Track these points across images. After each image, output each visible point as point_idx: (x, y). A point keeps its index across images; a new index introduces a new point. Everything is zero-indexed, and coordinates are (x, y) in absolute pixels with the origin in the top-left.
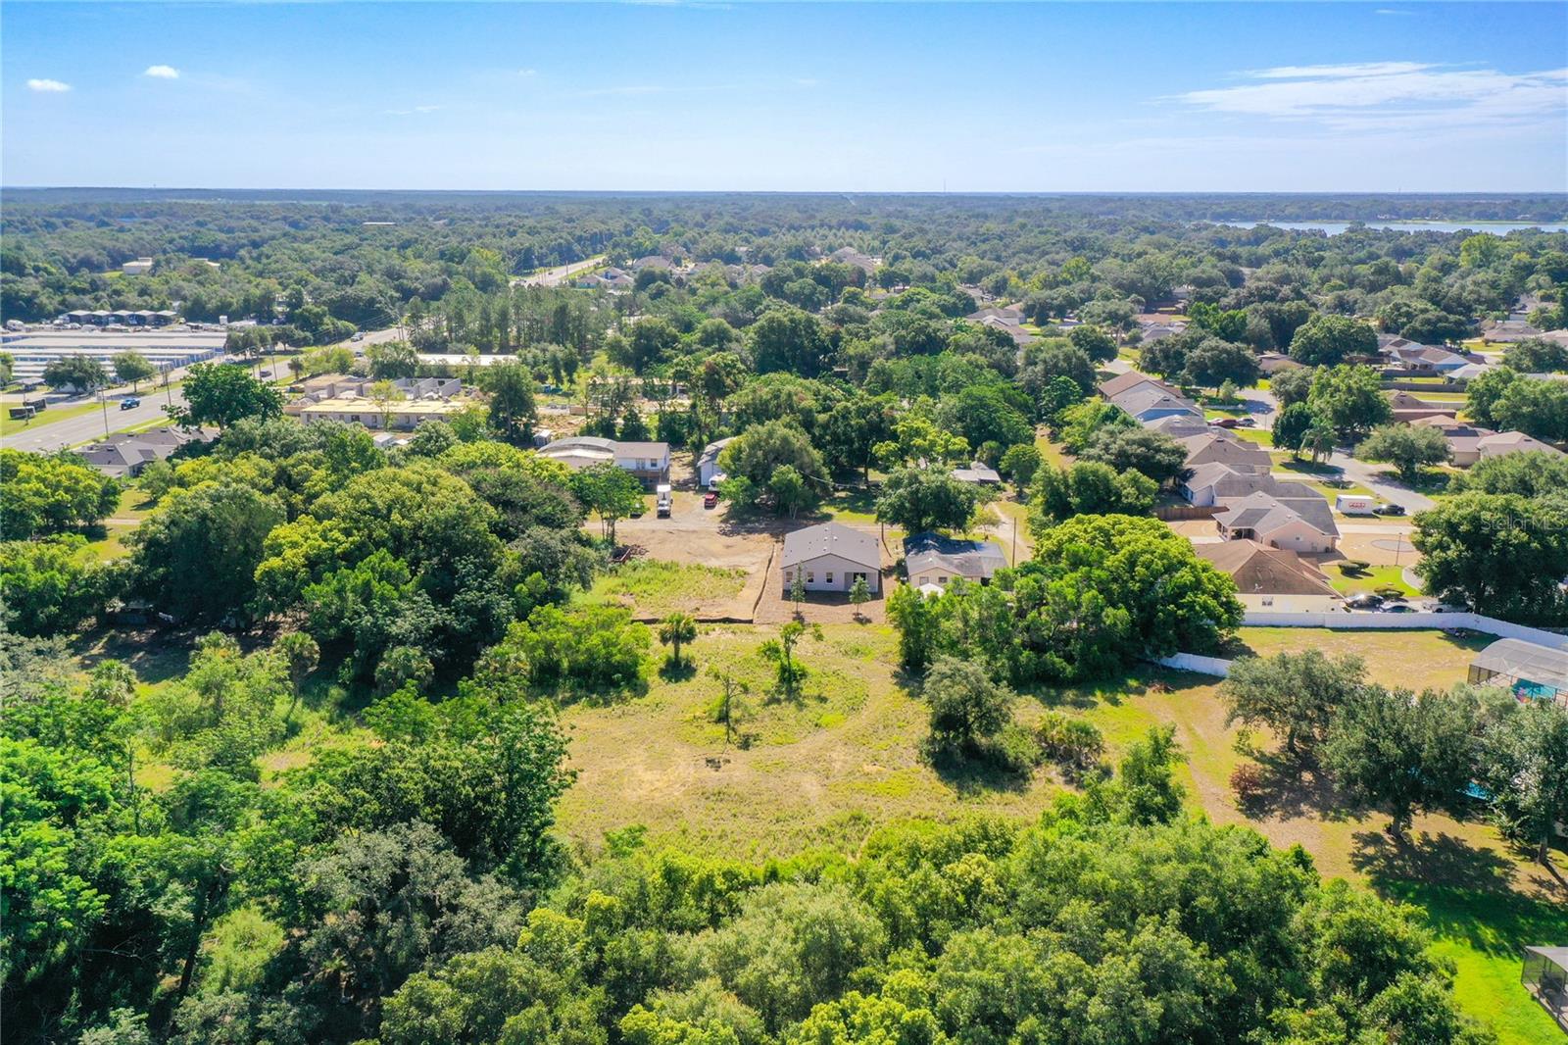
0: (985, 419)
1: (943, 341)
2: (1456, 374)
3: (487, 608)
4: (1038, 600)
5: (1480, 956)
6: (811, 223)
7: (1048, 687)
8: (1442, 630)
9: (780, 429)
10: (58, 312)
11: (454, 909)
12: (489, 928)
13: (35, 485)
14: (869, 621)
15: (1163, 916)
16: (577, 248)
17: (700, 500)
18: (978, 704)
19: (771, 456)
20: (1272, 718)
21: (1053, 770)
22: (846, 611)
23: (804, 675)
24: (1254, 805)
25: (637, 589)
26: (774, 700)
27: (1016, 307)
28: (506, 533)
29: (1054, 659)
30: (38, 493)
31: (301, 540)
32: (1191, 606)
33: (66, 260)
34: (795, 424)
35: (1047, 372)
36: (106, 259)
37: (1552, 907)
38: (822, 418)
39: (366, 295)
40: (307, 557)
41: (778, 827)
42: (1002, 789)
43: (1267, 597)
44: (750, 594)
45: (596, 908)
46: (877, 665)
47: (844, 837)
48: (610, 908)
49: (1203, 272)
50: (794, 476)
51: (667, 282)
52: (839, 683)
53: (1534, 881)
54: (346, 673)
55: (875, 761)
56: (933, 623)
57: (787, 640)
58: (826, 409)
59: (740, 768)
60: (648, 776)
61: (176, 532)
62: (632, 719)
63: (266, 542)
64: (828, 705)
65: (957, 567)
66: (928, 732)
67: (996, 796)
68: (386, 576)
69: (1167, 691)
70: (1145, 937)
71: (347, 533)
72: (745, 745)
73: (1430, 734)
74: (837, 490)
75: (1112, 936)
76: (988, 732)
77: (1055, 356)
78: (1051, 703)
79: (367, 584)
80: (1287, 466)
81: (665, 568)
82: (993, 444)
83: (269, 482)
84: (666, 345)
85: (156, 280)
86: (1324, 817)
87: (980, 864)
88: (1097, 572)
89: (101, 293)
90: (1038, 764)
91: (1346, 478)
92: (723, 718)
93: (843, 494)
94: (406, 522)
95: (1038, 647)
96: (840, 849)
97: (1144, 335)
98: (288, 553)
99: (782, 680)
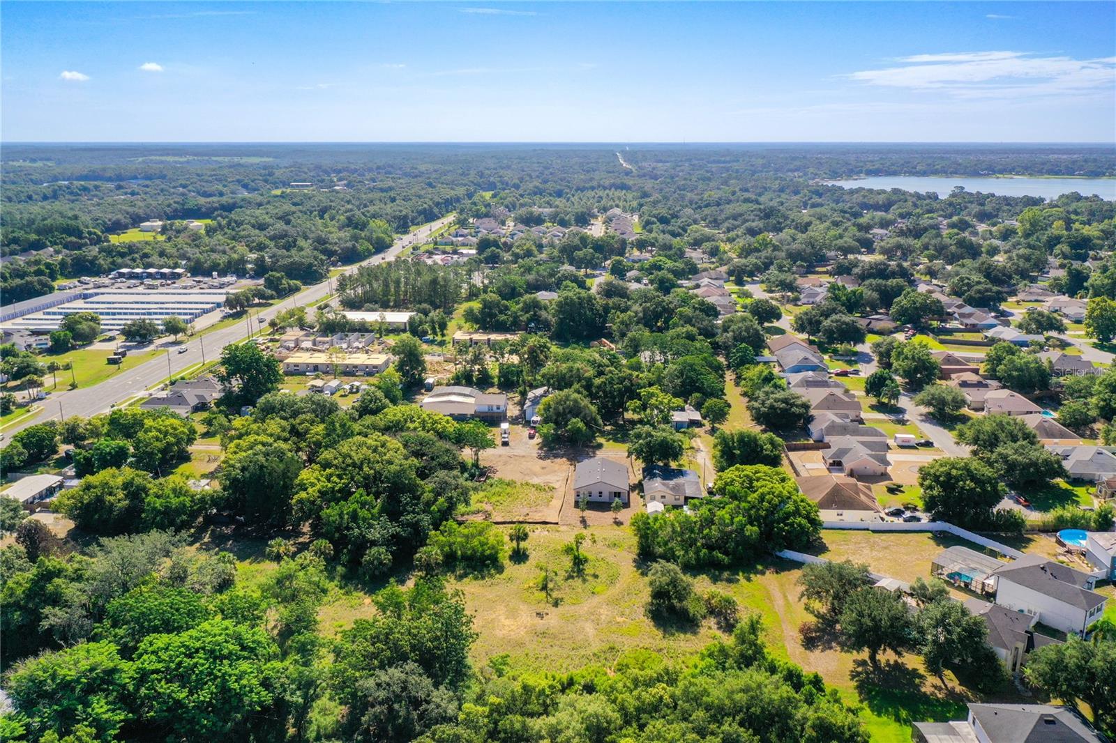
0: (695, 377)
1: (673, 310)
2: (990, 333)
3: (417, 522)
4: (709, 522)
5: (897, 724)
6: (591, 184)
7: (715, 569)
8: (931, 532)
9: (573, 394)
10: (111, 270)
11: (428, 702)
12: (445, 712)
13: (154, 433)
14: (622, 524)
15: (734, 718)
16: (436, 210)
17: (526, 432)
18: (675, 586)
19: (567, 411)
20: (820, 597)
21: (712, 621)
22: (609, 516)
23: (586, 561)
24: (810, 642)
25: (494, 499)
26: (571, 577)
27: (724, 269)
28: (423, 474)
29: (719, 555)
30: (157, 439)
31: (316, 481)
32: (792, 525)
33: (105, 223)
34: (581, 389)
35: (735, 339)
36: (129, 221)
37: (938, 700)
38: (598, 381)
39: (306, 261)
40: (319, 491)
41: (573, 653)
42: (685, 632)
43: (840, 511)
44: (556, 503)
45: (493, 704)
46: (625, 554)
47: (606, 659)
48: (499, 704)
49: (846, 242)
50: (581, 425)
51: (498, 246)
52: (604, 565)
53: (933, 686)
54: (344, 558)
55: (622, 615)
56: (655, 533)
57: (577, 542)
58: (600, 374)
59: (554, 618)
60: (507, 622)
61: (247, 474)
62: (497, 587)
63: (297, 481)
64: (599, 580)
65: (671, 489)
66: (650, 600)
67: (682, 636)
68: (363, 505)
69: (777, 573)
70: (725, 727)
71: (340, 477)
72: (556, 604)
73: (884, 616)
74: (605, 425)
75: (713, 726)
76: (681, 600)
77: (740, 328)
78: (715, 580)
79: (355, 511)
80: (873, 407)
81: (508, 485)
82: (698, 395)
83: (286, 434)
84: (501, 312)
85: (168, 244)
86: (842, 650)
87: (663, 689)
88: (743, 504)
89: (136, 255)
90: (704, 617)
91: (907, 417)
92: (544, 588)
93: (609, 428)
94: (372, 472)
95: (711, 548)
96: (604, 665)
97: (801, 296)
98: (310, 490)
99: (575, 564)
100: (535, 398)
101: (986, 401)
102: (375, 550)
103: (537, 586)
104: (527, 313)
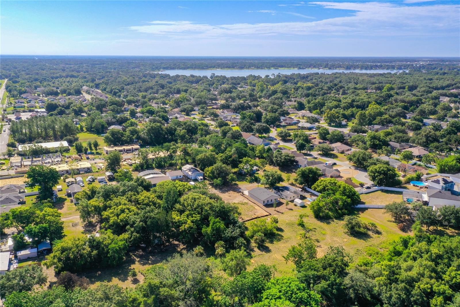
2: (300, 125)
14: (292, 209)
22: (283, 208)
24: (403, 230)
40: (193, 222)
44: (257, 208)
55: (343, 238)
59: (325, 246)
64: (318, 230)
65: (294, 193)
69: (363, 213)
91: (315, 156)
98: (188, 223)
100: (190, 170)
101: (336, 147)
102: (241, 240)
103: (303, 238)
104: (134, 135)
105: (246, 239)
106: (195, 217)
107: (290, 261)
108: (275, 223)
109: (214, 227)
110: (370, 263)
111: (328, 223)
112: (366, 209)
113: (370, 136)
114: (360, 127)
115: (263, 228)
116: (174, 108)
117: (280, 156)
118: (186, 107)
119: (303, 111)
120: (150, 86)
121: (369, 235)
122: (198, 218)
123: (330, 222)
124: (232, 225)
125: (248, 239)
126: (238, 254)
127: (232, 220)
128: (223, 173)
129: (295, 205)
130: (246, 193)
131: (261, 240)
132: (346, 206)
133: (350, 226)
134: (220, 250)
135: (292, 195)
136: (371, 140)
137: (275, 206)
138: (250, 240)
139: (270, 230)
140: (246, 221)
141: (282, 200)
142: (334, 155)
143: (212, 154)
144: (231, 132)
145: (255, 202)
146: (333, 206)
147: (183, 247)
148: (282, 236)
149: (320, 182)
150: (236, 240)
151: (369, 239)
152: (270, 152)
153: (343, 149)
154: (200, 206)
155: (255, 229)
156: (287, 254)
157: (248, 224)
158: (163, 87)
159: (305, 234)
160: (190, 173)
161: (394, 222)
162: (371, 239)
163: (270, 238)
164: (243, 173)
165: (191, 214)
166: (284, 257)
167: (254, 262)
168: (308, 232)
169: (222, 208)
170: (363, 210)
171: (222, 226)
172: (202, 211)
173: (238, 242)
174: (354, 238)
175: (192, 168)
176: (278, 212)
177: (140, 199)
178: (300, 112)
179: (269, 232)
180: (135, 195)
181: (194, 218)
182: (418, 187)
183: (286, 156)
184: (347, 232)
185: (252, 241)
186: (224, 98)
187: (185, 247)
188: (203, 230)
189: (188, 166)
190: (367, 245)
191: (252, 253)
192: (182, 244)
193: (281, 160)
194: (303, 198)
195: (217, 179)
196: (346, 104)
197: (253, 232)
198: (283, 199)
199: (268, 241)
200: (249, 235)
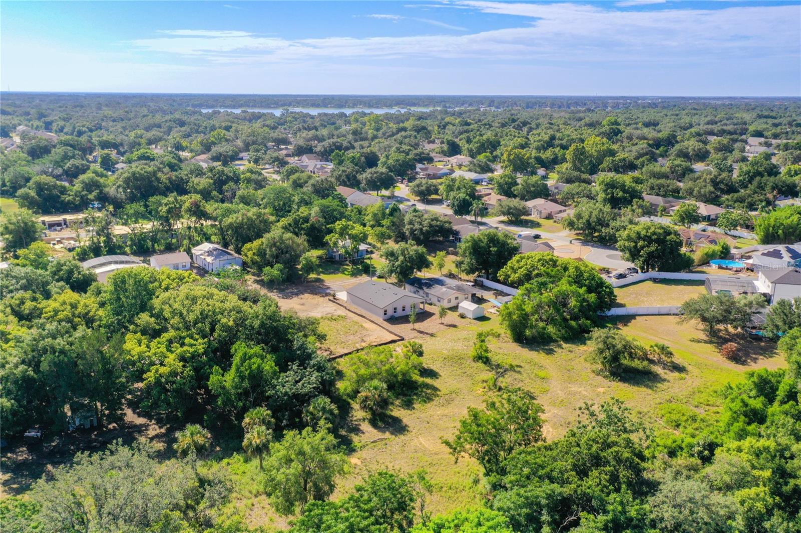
8: (647, 280)
14: (455, 325)
65: (458, 291)
69: (626, 326)
90: (651, 368)
100: (210, 253)
101: (535, 207)
102: (323, 401)
103: (490, 389)
104: (90, 192)
105: (336, 399)
106: (191, 345)
107: (467, 456)
108: (414, 356)
109: (242, 369)
110: (683, 445)
111: (550, 352)
112: (632, 317)
113: (603, 182)
114: (576, 173)
115: (384, 368)
116: (199, 155)
117: (418, 220)
118: (221, 150)
119: (458, 156)
120: (156, 122)
121: (658, 375)
122: (201, 349)
123: (552, 350)
124: (297, 363)
125: (345, 400)
126: (309, 443)
127: (299, 349)
128: (287, 252)
129: (462, 316)
130: (342, 296)
131: (379, 400)
132: (586, 310)
133: (607, 354)
134: (255, 435)
135: (453, 294)
136: (607, 190)
137: (412, 318)
138: (349, 404)
139: (404, 375)
140: (341, 356)
141: (428, 308)
142: (532, 222)
143: (260, 213)
144: (311, 182)
145: (363, 312)
146: (558, 311)
147: (158, 431)
148: (436, 389)
149: (518, 261)
150: (309, 405)
151: (659, 385)
152: (397, 214)
153: (549, 211)
154: (207, 316)
155: (363, 371)
156: (458, 433)
157: (343, 365)
158: (182, 124)
159: (496, 380)
160: (209, 259)
161: (706, 342)
162: (666, 383)
163: (405, 395)
164: (337, 258)
165: (181, 337)
166: (447, 443)
167: (358, 462)
168: (502, 375)
169: (270, 318)
170: (627, 319)
171: (269, 365)
172: (213, 330)
173: (314, 408)
174: (620, 384)
175: (216, 249)
176: (421, 332)
177: (47, 310)
178: (453, 158)
179: (400, 377)
180: (34, 299)
181: (186, 348)
182: (730, 269)
183: (432, 220)
184: (601, 370)
185: (355, 405)
186: (304, 138)
187: (163, 430)
188: (214, 379)
189: (206, 246)
190: (658, 401)
191: (356, 439)
192: (157, 423)
193: (421, 229)
194: (479, 301)
195: (272, 267)
196: (539, 144)
197: (358, 381)
198: (431, 304)
199: (397, 402)
200: (345, 389)
